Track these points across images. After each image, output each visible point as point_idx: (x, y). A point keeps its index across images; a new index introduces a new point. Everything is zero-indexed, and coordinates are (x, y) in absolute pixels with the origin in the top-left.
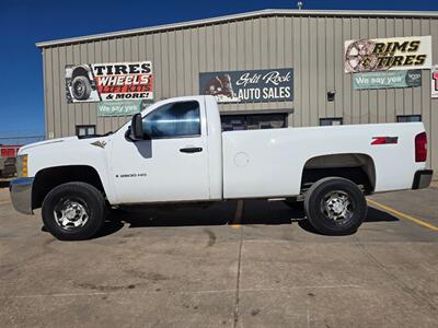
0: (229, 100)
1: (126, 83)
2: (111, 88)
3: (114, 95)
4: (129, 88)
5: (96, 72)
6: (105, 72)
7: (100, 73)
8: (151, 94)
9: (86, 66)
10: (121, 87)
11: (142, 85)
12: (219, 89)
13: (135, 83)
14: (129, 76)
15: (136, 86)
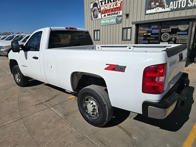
0: (163, 10)
1: (111, 8)
2: (106, 11)
3: (106, 14)
4: (112, 10)
5: (100, 4)
6: (103, 3)
7: (102, 4)
8: (121, 12)
9: (97, 2)
10: (109, 10)
11: (118, 8)
12: (157, 4)
13: (115, 7)
14: (113, 3)
15: (115, 8)
